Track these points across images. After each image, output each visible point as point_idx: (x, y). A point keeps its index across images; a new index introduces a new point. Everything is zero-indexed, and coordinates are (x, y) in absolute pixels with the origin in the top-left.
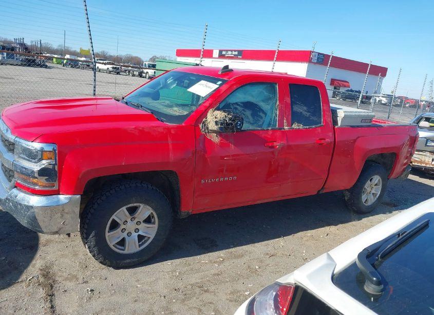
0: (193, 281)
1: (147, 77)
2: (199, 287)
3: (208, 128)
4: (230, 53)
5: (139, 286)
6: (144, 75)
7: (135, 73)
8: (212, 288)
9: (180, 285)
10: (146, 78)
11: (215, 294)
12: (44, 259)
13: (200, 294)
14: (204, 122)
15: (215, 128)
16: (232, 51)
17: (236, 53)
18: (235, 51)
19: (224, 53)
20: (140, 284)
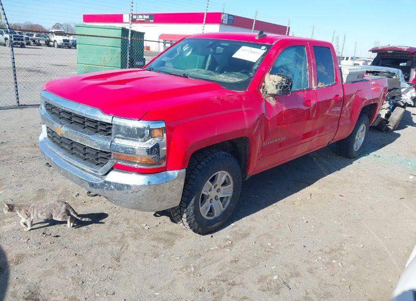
0: (214, 275)
1: (56, 46)
2: (224, 281)
3: (266, 92)
4: (141, 17)
5: (157, 294)
6: (51, 43)
7: (41, 42)
8: (238, 280)
9: (202, 283)
10: (54, 46)
11: (244, 286)
12: (24, 282)
13: (230, 289)
14: (264, 87)
15: (275, 91)
16: (142, 15)
17: (147, 17)
18: (146, 15)
19: (135, 17)
20: (157, 292)
